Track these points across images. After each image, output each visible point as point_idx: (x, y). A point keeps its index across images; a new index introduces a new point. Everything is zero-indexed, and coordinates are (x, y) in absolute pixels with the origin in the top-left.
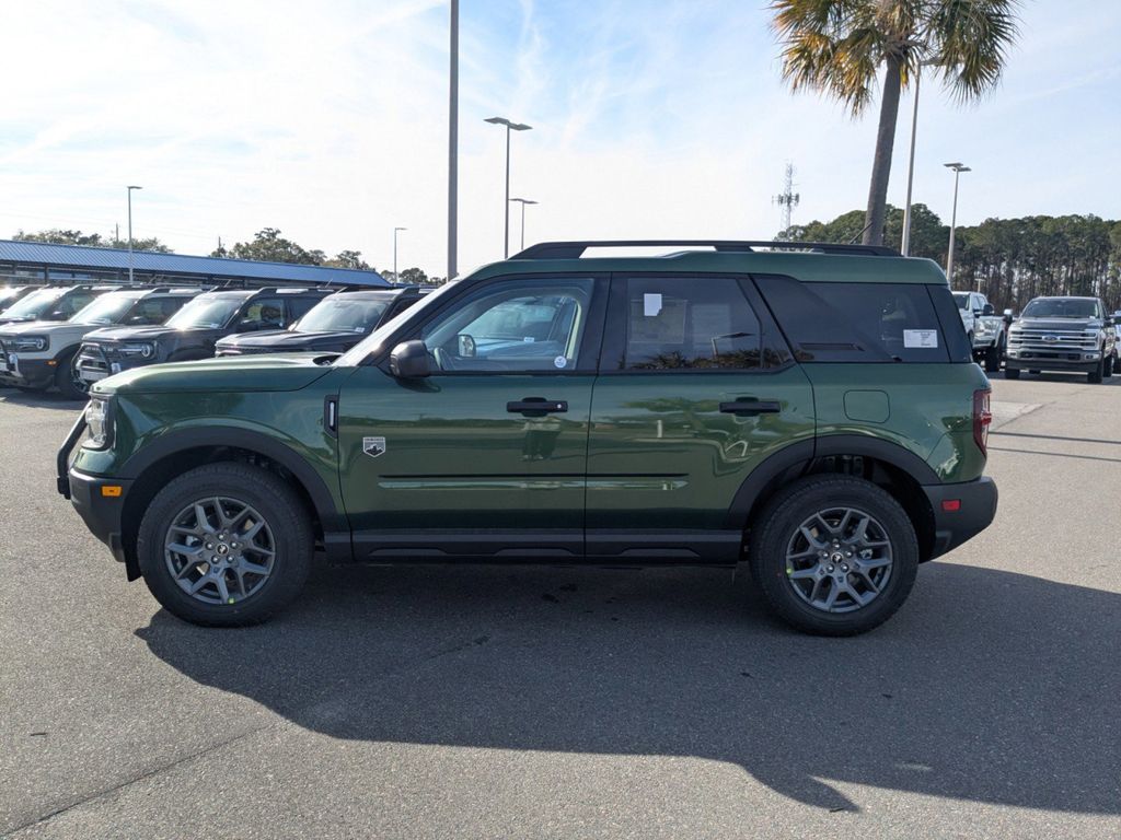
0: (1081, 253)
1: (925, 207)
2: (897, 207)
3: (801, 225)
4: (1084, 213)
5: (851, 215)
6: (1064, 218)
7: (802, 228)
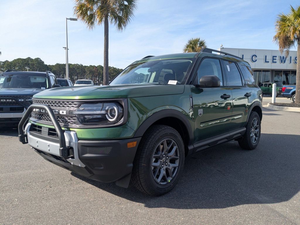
0: (79, 73)
1: (40, 59)
2: (32, 58)
3: (2, 61)
4: (79, 64)
5: (18, 59)
6: (75, 65)
7: (3, 62)
